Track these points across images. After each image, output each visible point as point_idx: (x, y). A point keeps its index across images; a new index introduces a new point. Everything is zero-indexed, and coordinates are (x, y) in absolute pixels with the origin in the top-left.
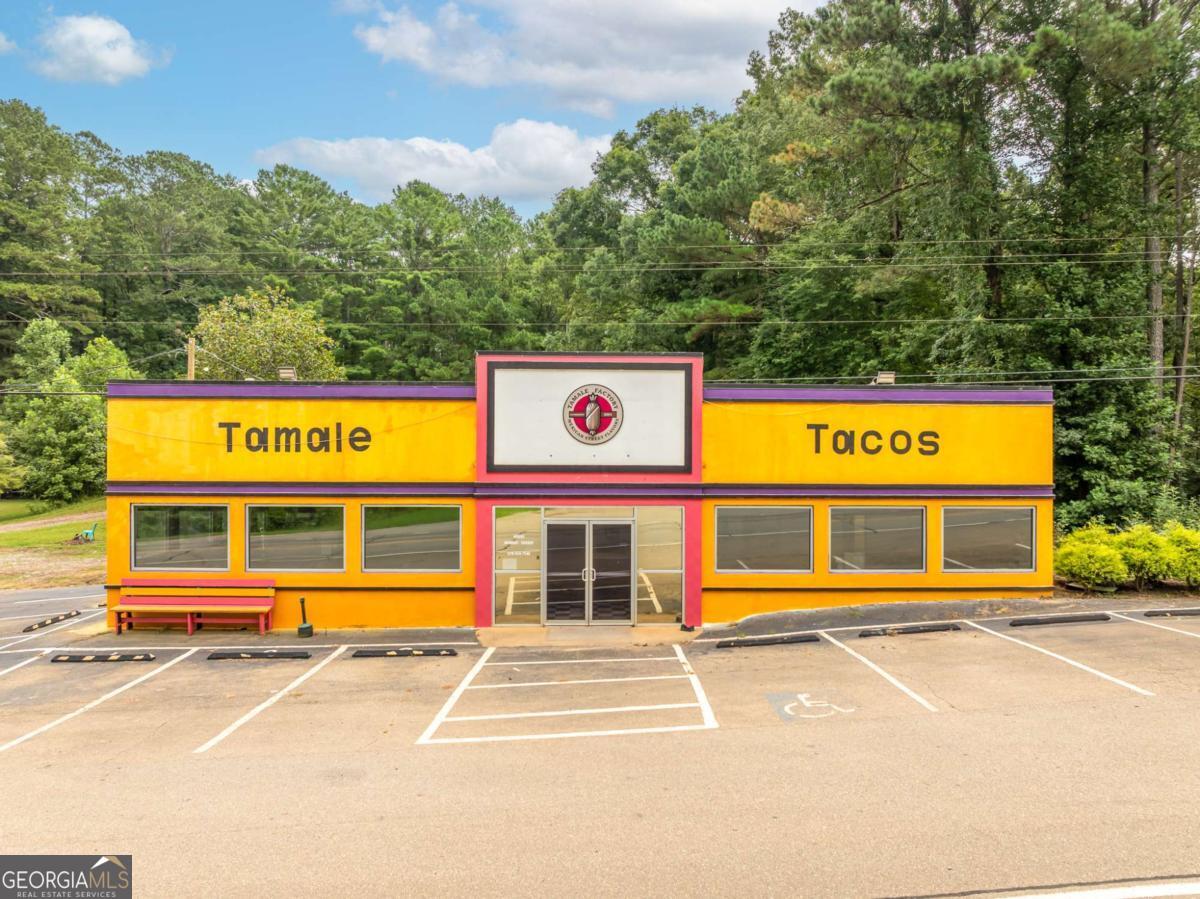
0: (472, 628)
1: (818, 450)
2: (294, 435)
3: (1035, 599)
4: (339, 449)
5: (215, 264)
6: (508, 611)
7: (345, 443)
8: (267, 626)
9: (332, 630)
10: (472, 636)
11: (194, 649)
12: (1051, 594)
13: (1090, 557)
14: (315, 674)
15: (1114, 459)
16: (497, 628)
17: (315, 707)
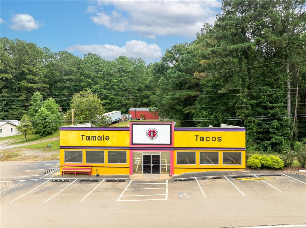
0: (129, 175)
1: (197, 141)
2: (95, 137)
3: (241, 171)
4: (103, 140)
5: (74, 77)
6: (137, 170)
7: (105, 139)
8: (90, 174)
9: (102, 175)
10: (128, 177)
11: (77, 179)
12: (245, 170)
13: (253, 162)
14: (99, 185)
15: (277, 132)
16: (134, 175)
17: (99, 193)
